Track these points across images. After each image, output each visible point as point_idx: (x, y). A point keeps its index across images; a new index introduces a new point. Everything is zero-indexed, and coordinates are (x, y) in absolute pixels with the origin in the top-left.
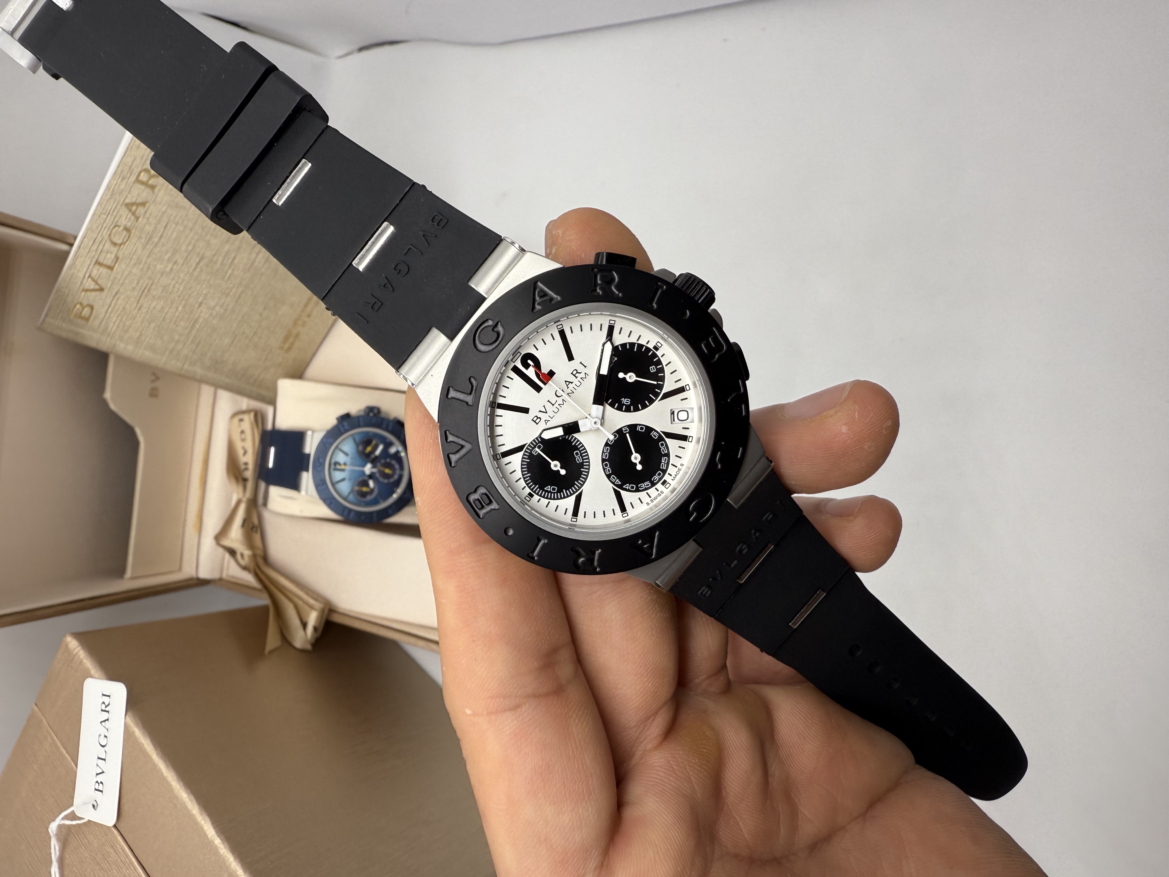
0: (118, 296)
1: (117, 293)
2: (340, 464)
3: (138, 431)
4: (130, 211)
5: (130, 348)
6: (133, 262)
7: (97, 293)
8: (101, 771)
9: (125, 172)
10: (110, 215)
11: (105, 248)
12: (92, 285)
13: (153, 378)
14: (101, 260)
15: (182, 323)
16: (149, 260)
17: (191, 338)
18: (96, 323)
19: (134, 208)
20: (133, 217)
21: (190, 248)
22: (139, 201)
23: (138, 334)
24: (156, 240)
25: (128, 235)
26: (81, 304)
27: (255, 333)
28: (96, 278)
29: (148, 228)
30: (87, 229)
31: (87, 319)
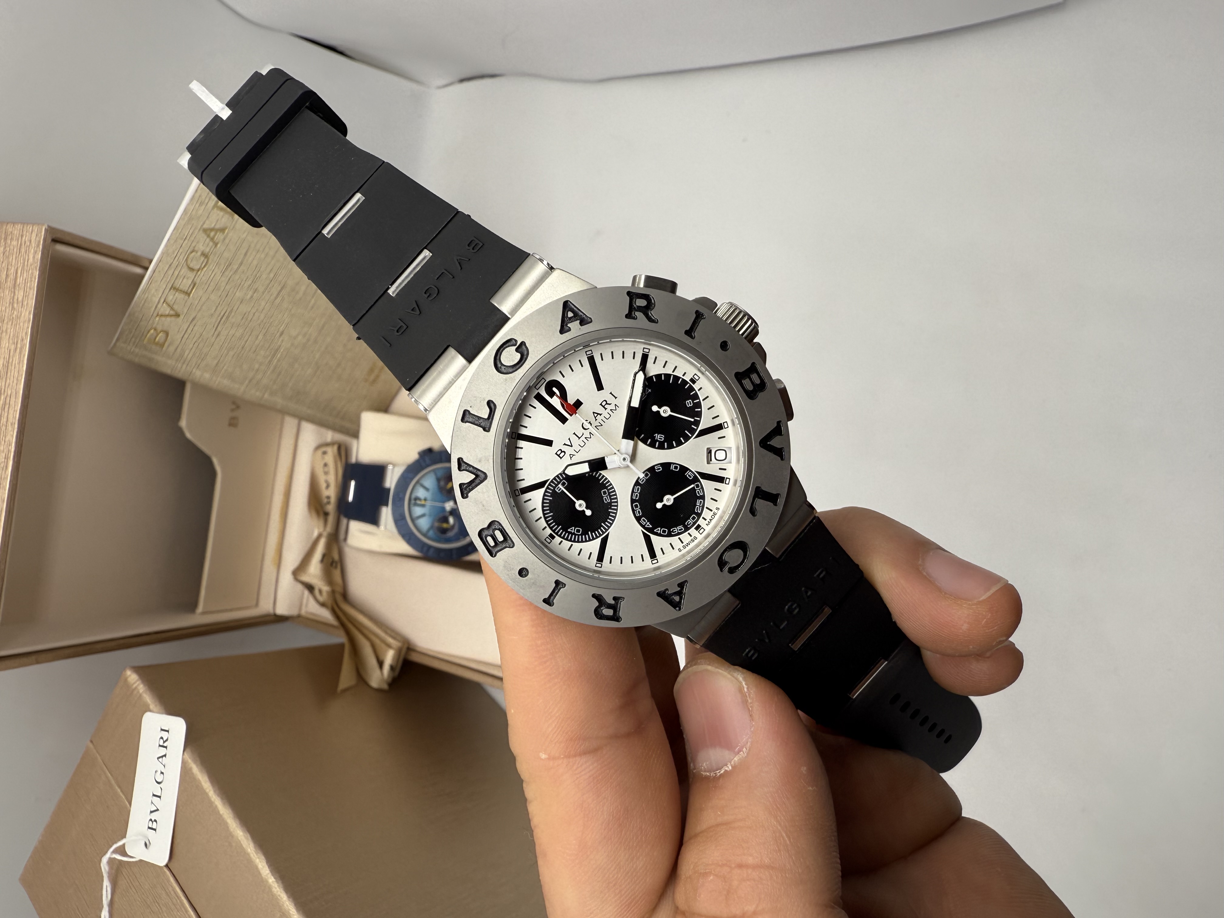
0: (194, 322)
1: (193, 319)
2: (420, 499)
3: (215, 461)
4: (208, 236)
5: (207, 375)
6: (211, 288)
7: (173, 319)
8: (156, 809)
9: (204, 197)
10: (186, 241)
11: (182, 273)
12: (168, 311)
13: (233, 407)
14: (177, 285)
15: (262, 352)
16: (228, 287)
17: (272, 368)
18: (172, 349)
19: (212, 234)
20: (211, 244)
21: (272, 275)
22: (218, 227)
23: (216, 362)
24: (235, 267)
25: (206, 260)
26: (155, 329)
27: (339, 365)
28: (171, 303)
29: (226, 255)
30: (163, 253)
31: (162, 345)
